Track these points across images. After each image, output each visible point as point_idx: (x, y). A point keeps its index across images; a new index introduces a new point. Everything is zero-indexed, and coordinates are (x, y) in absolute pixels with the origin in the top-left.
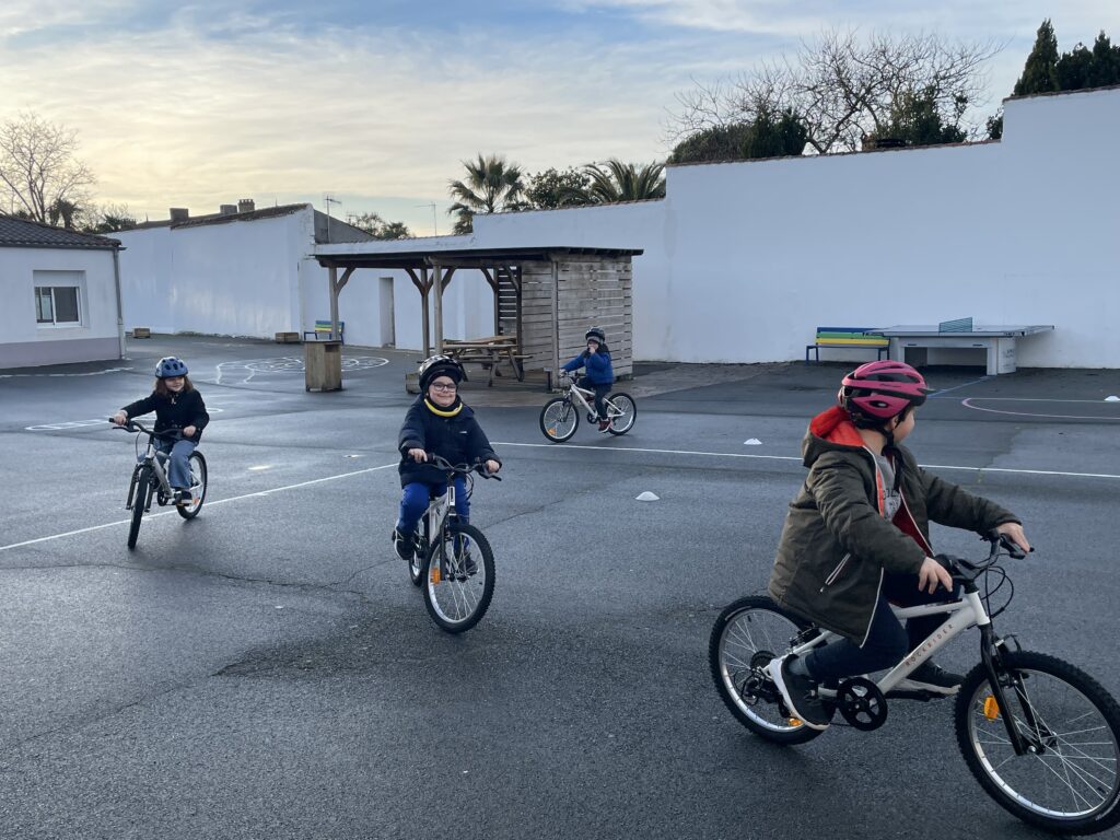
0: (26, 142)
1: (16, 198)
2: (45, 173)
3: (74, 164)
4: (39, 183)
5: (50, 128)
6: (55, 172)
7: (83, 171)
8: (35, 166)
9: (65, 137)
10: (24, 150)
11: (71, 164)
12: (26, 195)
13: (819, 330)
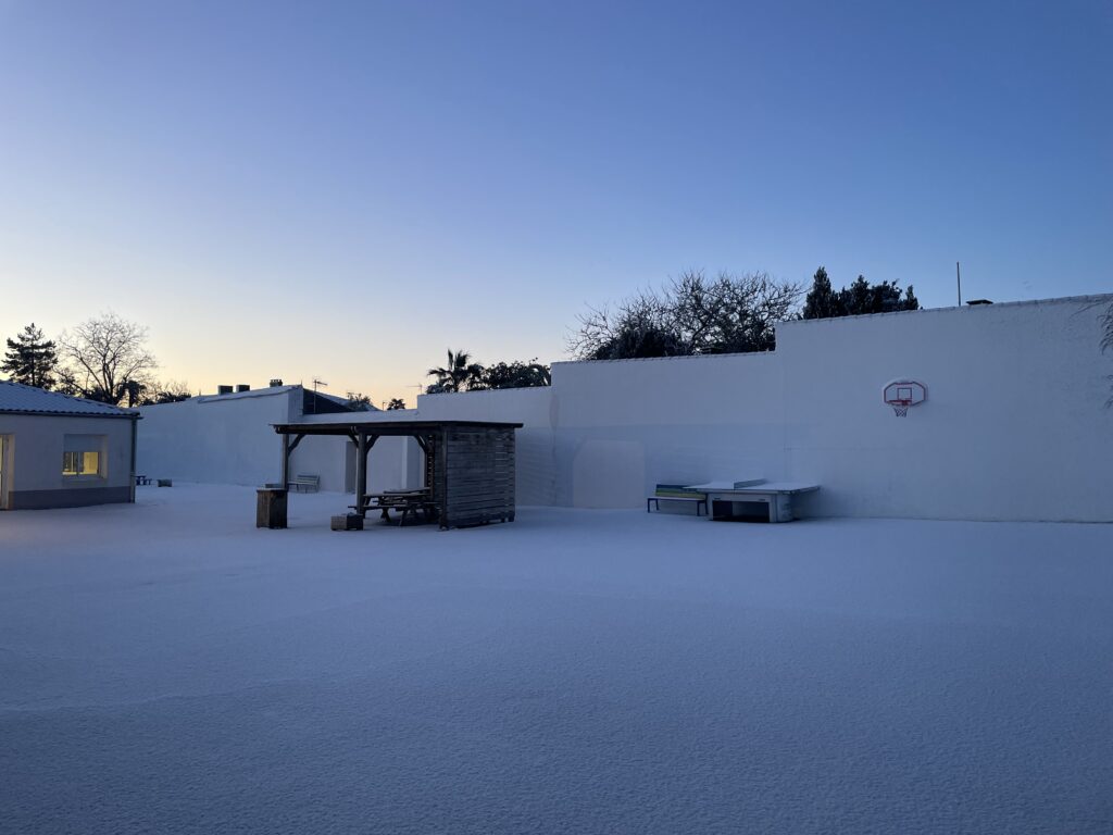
0: (104, 335)
1: (92, 377)
2: (117, 359)
3: (140, 353)
4: (111, 366)
5: (125, 325)
6: (125, 358)
7: (147, 358)
8: (109, 353)
9: (136, 332)
10: (102, 340)
11: (138, 353)
12: (100, 375)
13: (658, 486)
